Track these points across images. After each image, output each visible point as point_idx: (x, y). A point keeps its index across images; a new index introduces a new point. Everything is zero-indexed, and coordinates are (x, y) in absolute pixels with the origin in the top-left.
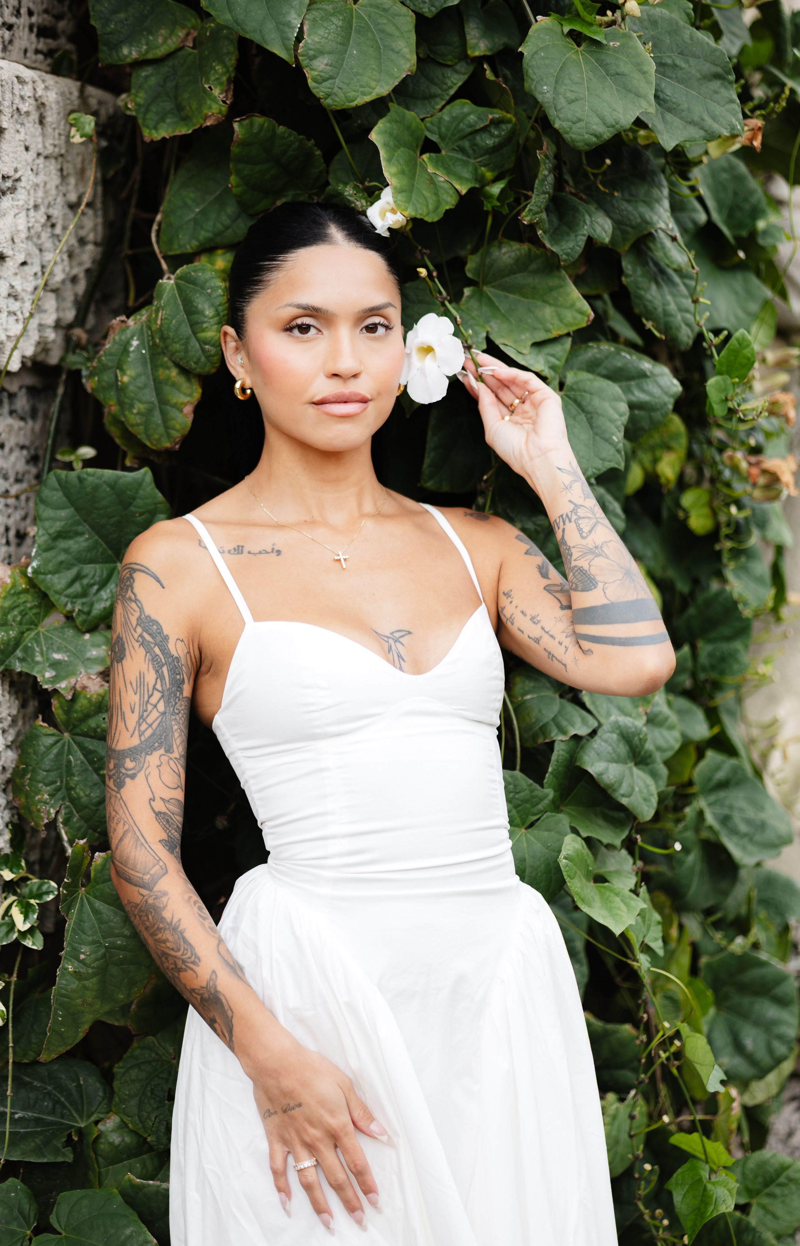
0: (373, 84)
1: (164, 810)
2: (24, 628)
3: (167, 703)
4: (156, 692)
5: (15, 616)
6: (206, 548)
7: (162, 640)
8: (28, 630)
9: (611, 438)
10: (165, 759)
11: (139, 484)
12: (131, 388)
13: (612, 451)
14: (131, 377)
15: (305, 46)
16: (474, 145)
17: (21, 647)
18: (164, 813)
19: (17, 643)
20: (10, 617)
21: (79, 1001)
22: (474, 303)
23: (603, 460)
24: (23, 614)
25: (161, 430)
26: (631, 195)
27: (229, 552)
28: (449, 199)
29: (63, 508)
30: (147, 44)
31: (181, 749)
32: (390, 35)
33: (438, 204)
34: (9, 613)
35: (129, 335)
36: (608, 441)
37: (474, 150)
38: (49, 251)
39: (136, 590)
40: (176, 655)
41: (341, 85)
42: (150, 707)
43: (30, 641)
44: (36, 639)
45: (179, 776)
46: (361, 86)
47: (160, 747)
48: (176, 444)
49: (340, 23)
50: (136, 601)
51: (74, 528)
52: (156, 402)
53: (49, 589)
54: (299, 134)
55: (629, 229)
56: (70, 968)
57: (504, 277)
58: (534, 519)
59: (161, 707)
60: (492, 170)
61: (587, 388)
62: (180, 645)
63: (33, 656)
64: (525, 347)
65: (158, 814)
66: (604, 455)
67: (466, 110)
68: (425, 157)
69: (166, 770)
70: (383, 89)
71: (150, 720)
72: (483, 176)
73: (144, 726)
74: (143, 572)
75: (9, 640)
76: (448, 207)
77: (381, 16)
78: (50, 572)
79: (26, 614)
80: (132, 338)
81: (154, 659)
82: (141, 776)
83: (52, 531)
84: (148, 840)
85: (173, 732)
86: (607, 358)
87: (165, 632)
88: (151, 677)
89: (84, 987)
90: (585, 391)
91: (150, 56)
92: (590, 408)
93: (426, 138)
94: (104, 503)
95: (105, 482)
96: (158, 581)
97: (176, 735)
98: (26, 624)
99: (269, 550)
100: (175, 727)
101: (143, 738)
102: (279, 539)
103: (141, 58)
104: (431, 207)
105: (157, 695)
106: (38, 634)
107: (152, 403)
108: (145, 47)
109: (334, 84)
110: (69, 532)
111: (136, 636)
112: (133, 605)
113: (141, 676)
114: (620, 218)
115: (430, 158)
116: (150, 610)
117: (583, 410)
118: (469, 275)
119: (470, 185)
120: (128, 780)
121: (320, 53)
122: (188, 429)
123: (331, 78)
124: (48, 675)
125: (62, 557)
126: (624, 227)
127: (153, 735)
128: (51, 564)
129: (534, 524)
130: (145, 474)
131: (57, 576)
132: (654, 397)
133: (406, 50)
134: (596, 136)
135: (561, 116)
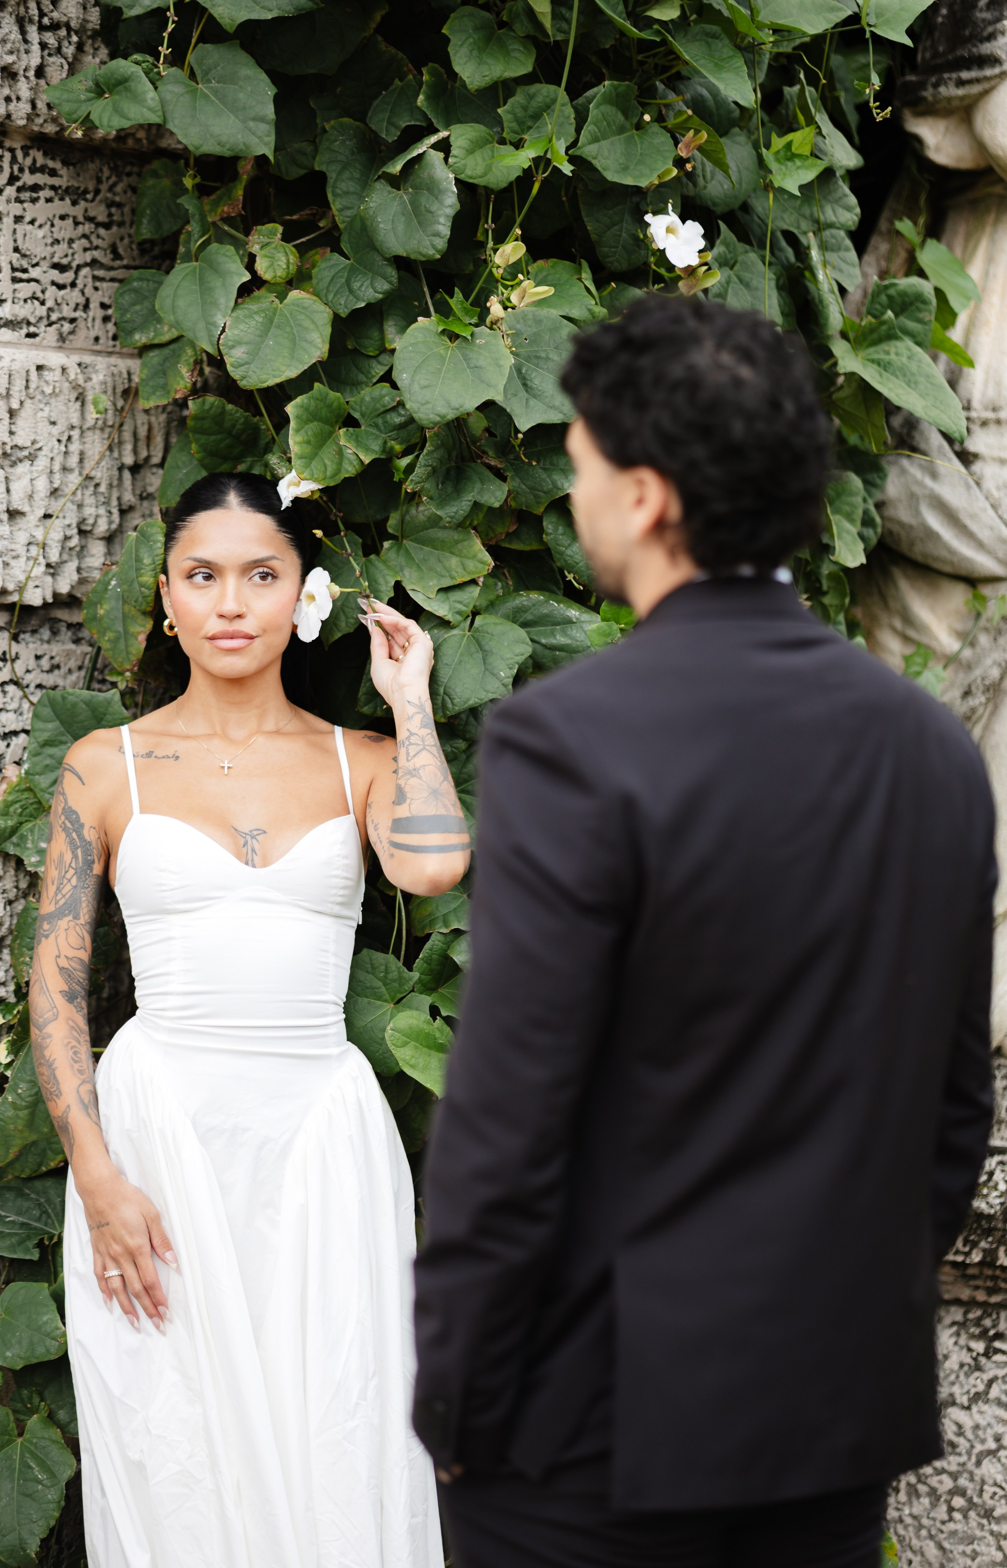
0: (283, 368)
1: (66, 966)
2: (23, 819)
3: (79, 879)
4: (71, 869)
5: (17, 809)
6: (124, 753)
7: (78, 826)
8: (26, 821)
9: (499, 673)
10: (72, 924)
11: (109, 702)
12: (106, 620)
13: (498, 684)
14: (106, 610)
15: (225, 338)
16: (385, 422)
17: (17, 835)
18: (67, 969)
19: (14, 831)
20: (12, 809)
21: (12, 1127)
22: (392, 555)
23: (487, 691)
24: (24, 808)
25: (124, 654)
26: (552, 464)
27: (142, 756)
28: (350, 469)
29: (50, 721)
30: (155, 331)
31: (87, 917)
32: (306, 329)
33: (338, 471)
34: (11, 805)
35: (110, 576)
36: (495, 675)
37: (385, 427)
38: (91, 506)
39: (64, 786)
40: (89, 839)
41: (255, 369)
42: (65, 881)
43: (26, 831)
44: (32, 830)
45: (83, 939)
46: (273, 370)
47: (69, 914)
48: (134, 666)
49: (261, 320)
50: (63, 794)
51: (59, 738)
52: (122, 631)
53: (35, 787)
54: (246, 411)
55: (541, 494)
56: (10, 1099)
57: (419, 532)
58: (451, 742)
59: (74, 881)
60: (401, 444)
61: (489, 631)
62: (92, 831)
63: (25, 843)
64: (432, 592)
65: (61, 969)
66: (489, 687)
67: (383, 392)
68: (342, 431)
69: (72, 933)
70: (292, 372)
71: (64, 892)
72: (392, 448)
73: (59, 896)
74: (70, 770)
75: (6, 828)
76: (347, 476)
77: (301, 313)
78: (38, 774)
79: (26, 808)
80: (111, 579)
81: (72, 842)
82: (52, 936)
83: (40, 740)
84: (50, 989)
85: (81, 903)
86: (534, 605)
87: (82, 821)
88: (68, 856)
89: (17, 1116)
90: (488, 633)
91: (156, 341)
92: (487, 648)
93: (349, 414)
94: (82, 717)
95: (82, 701)
96: (80, 779)
97: (84, 905)
98: (26, 816)
99: (171, 755)
100: (84, 899)
101: (58, 906)
102: (180, 747)
103: (149, 343)
104: (328, 473)
105: (72, 872)
106: (34, 826)
107: (119, 632)
108: (152, 334)
109: (249, 368)
110: (55, 741)
111: (60, 822)
112: (61, 797)
113: (61, 856)
114: (533, 484)
115: (346, 433)
116: (72, 803)
117: (481, 649)
118: (390, 530)
119: (374, 456)
120: (43, 939)
121: (238, 343)
122: (141, 654)
123: (246, 363)
124: (33, 860)
125: (48, 761)
126: (537, 492)
127: (65, 904)
128: (38, 767)
129: (452, 747)
130: (114, 694)
131: (43, 776)
132: (577, 641)
133: (319, 340)
134: (440, 416)
135: (413, 398)
